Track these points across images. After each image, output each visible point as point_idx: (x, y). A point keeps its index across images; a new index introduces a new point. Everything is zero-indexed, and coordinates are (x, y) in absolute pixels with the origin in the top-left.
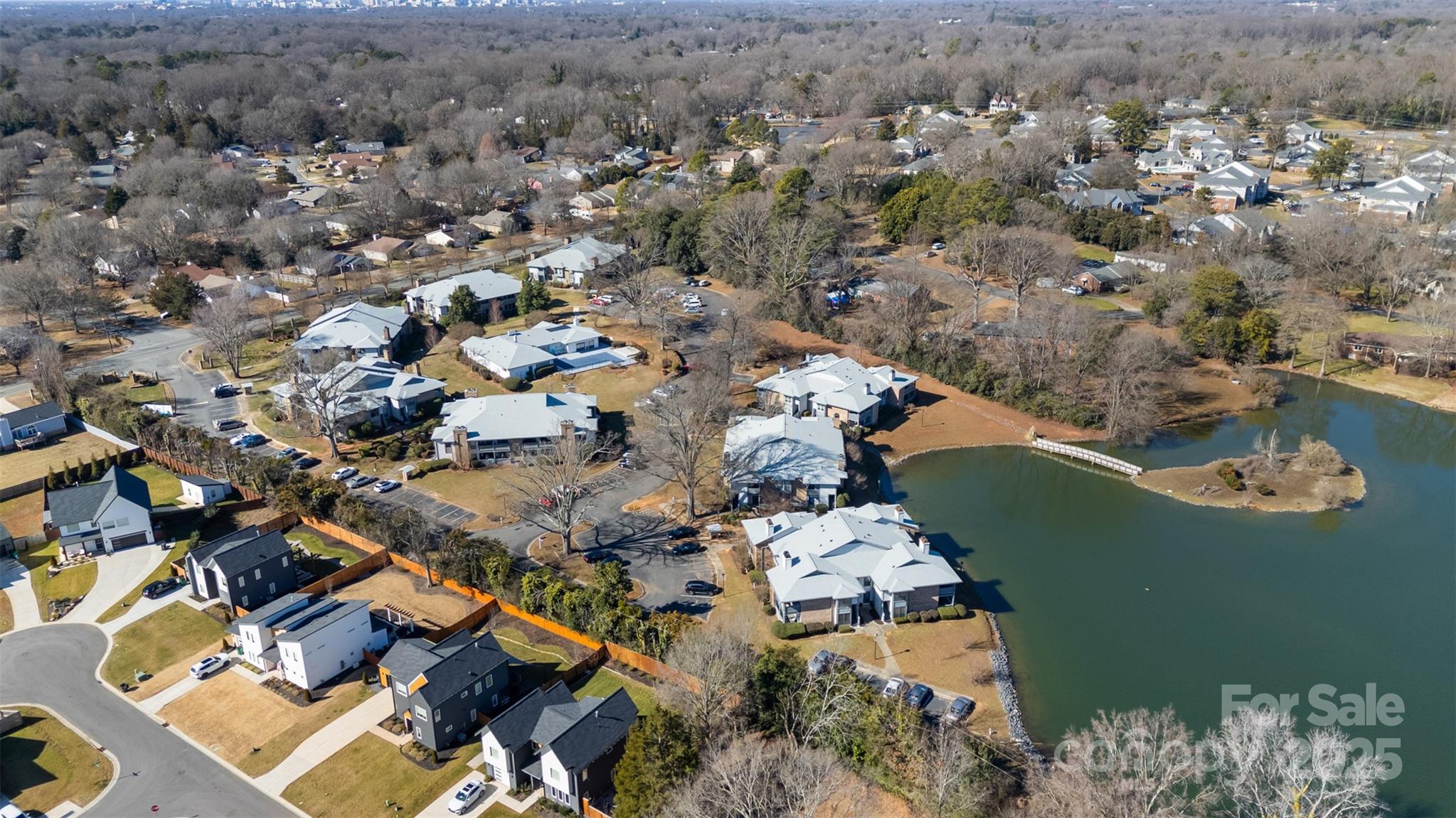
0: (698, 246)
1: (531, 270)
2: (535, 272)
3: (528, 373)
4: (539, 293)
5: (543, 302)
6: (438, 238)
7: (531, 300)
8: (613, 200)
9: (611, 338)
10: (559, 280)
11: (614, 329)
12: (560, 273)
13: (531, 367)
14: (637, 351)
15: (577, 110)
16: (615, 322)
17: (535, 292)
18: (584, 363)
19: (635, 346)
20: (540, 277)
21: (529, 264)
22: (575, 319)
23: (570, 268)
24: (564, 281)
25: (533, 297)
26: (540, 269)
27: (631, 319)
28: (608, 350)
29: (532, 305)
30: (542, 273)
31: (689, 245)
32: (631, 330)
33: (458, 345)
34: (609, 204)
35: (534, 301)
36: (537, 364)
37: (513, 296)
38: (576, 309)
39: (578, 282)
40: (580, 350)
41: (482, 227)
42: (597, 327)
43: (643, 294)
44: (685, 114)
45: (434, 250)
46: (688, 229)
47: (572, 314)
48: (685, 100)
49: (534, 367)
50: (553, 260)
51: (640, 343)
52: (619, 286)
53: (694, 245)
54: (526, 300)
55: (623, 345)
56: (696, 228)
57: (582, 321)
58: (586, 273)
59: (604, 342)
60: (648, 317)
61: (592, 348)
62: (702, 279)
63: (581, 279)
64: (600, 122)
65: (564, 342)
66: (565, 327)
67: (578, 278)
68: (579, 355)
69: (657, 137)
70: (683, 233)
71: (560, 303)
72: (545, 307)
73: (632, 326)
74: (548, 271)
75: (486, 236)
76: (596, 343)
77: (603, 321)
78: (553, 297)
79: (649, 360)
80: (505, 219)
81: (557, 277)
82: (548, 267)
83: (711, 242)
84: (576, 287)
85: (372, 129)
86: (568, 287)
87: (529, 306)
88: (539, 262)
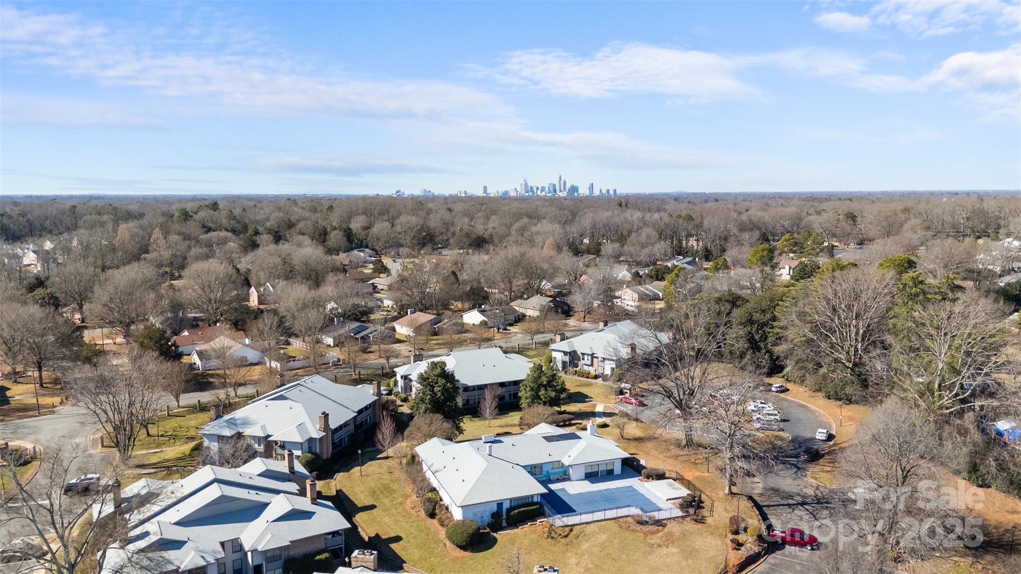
0: (770, 340)
1: (554, 354)
2: (559, 357)
3: (493, 515)
4: (549, 382)
5: (553, 394)
6: (473, 318)
7: (538, 390)
8: (661, 294)
9: (643, 462)
10: (586, 368)
11: (649, 445)
12: (587, 360)
13: (500, 505)
14: (684, 492)
15: (635, 227)
16: (650, 433)
17: (544, 380)
18: (594, 502)
19: (680, 479)
20: (564, 363)
21: (553, 346)
22: (589, 424)
23: (600, 354)
24: (592, 371)
25: (540, 385)
26: (565, 353)
27: (677, 432)
28: (635, 482)
29: (538, 397)
30: (567, 359)
31: (757, 337)
32: (675, 451)
33: (412, 449)
34: (656, 298)
35: (542, 392)
36: (511, 500)
37: (516, 383)
38: (599, 408)
39: (608, 372)
40: (592, 477)
41: (522, 310)
42: (623, 439)
43: (698, 396)
44: (735, 231)
45: (463, 329)
46: (757, 316)
47: (593, 414)
48: (736, 220)
49: (506, 505)
50: (582, 344)
51: (689, 476)
52: (661, 381)
53: (764, 338)
54: (532, 389)
55: (661, 476)
56: (768, 316)
57: (605, 426)
58: (619, 362)
59: (631, 467)
60: (700, 430)
61: (609, 475)
62: (776, 382)
63: (613, 369)
64: (654, 234)
65: (566, 462)
66: (573, 436)
67: (608, 368)
68: (587, 487)
69: (707, 250)
70: (751, 321)
71: (580, 397)
72: (554, 402)
73: (678, 445)
74: (574, 357)
75: (520, 318)
76: (618, 469)
77: (633, 430)
78: (573, 390)
79: (705, 512)
80: (544, 303)
81: (584, 365)
82: (575, 352)
83: (791, 333)
84: (605, 378)
85: (465, 239)
86: (596, 377)
87: (535, 398)
88: (565, 346)
